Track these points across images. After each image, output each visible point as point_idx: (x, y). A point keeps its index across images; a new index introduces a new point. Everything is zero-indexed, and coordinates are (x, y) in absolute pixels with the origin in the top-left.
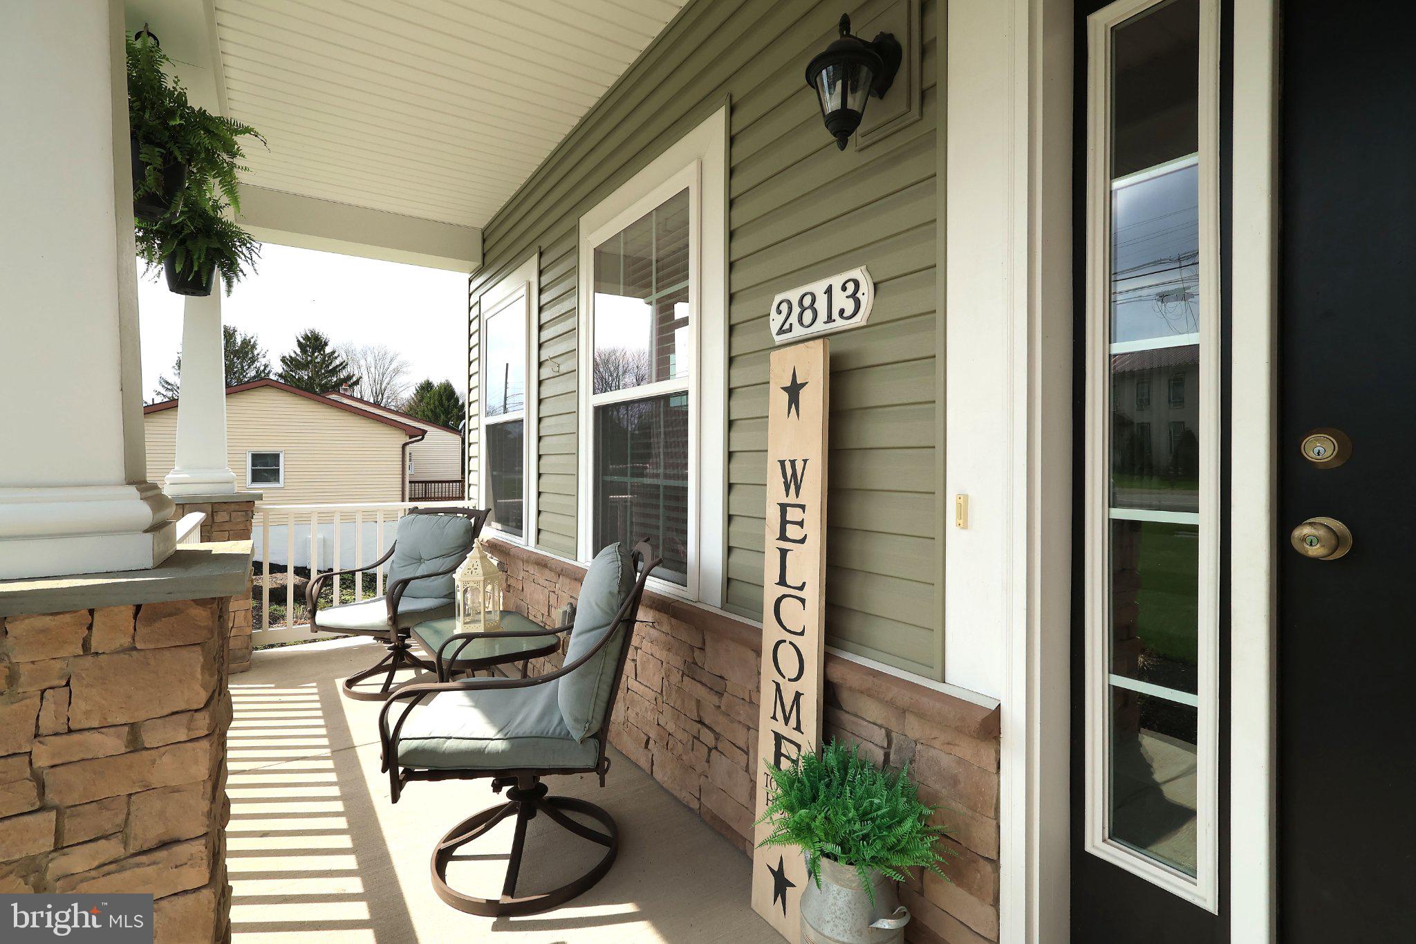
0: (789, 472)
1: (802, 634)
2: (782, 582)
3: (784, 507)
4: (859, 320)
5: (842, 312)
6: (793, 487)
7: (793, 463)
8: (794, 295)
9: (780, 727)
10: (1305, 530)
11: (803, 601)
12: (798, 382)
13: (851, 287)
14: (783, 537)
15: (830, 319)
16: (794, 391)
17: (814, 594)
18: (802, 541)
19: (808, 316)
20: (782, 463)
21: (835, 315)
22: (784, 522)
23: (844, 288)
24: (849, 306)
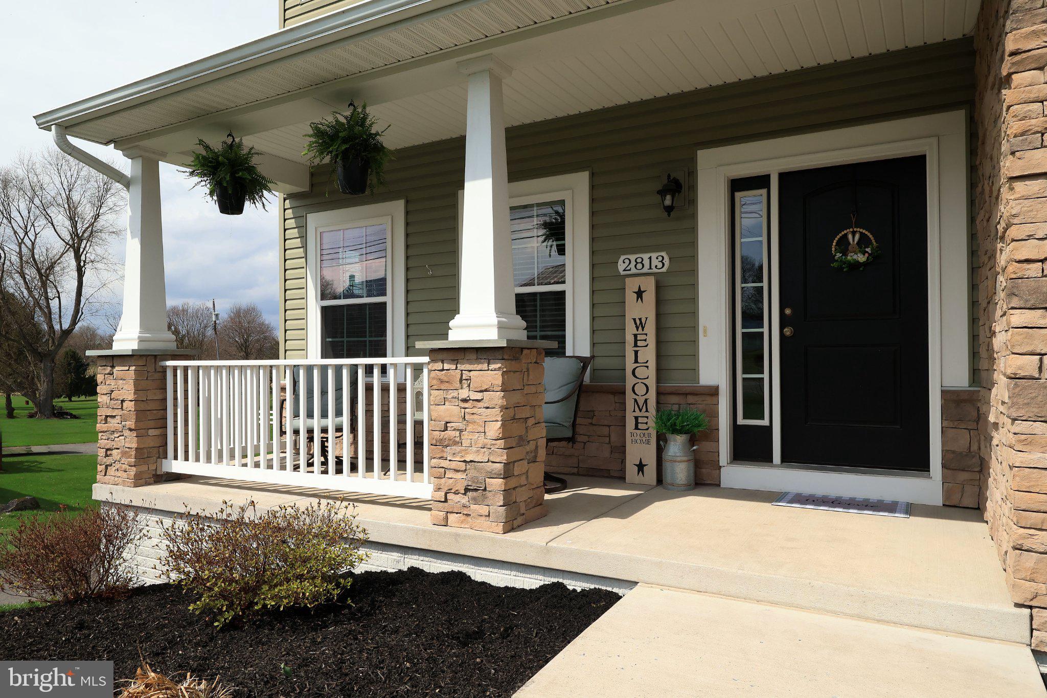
0: (638, 322)
1: (648, 378)
2: (636, 361)
3: (635, 336)
4: (664, 270)
5: (656, 266)
6: (640, 327)
7: (640, 319)
8: (633, 257)
9: (638, 413)
10: (786, 329)
11: (647, 367)
12: (642, 290)
13: (660, 259)
14: (636, 345)
15: (650, 268)
16: (640, 294)
17: (652, 364)
18: (646, 346)
19: (639, 266)
20: (634, 320)
21: (653, 267)
22: (636, 341)
23: (657, 258)
24: (660, 265)
